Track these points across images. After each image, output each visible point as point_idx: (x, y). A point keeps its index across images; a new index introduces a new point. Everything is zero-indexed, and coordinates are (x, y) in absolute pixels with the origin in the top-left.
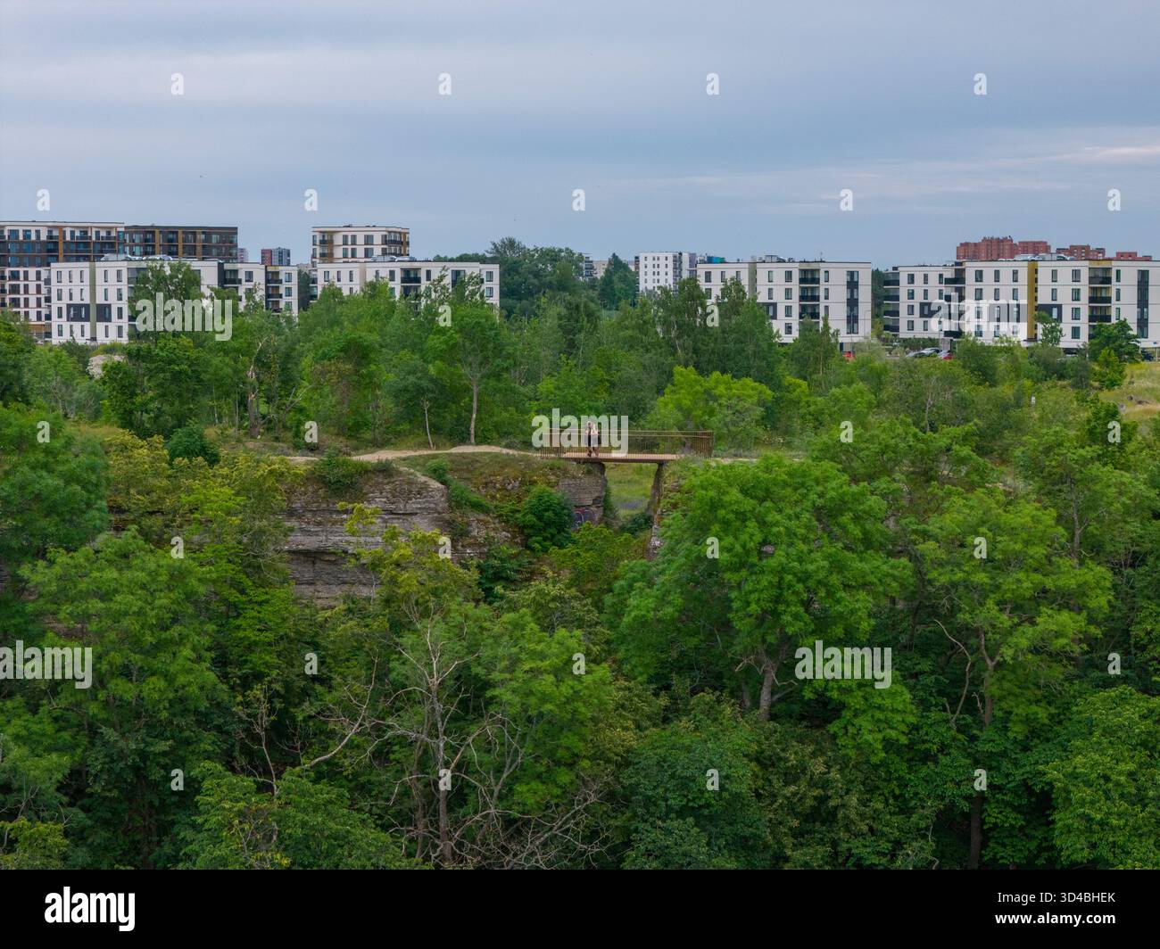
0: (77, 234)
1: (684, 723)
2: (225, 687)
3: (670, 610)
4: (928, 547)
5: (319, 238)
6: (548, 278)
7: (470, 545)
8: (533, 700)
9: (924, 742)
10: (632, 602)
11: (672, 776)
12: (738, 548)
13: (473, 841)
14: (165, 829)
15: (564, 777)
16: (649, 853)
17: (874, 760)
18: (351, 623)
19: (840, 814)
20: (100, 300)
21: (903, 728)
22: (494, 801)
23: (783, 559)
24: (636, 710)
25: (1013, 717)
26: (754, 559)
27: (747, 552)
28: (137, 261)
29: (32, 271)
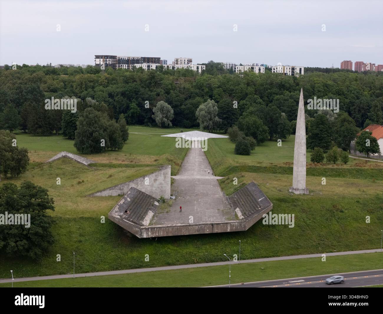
5: (176, 60)
28: (148, 64)
29: (125, 65)
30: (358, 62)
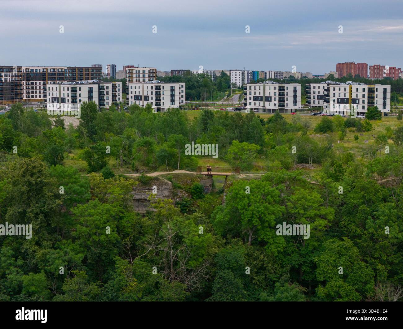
0: (52, 70)
1: (229, 246)
2: (120, 237)
3: (227, 219)
4: (289, 204)
5: (128, 71)
6: (201, 83)
7: (178, 198)
8: (193, 242)
9: (288, 251)
10: (218, 216)
11: (226, 260)
12: (243, 205)
13: (179, 275)
14: (105, 271)
15: (201, 260)
16: (220, 278)
17: (275, 255)
18: (150, 222)
19: (267, 268)
20: (62, 96)
21: (282, 248)
22: (184, 265)
23: (253, 208)
24: (218, 243)
25: (310, 245)
26: (247, 207)
27: (245, 205)
28: (73, 84)
29: (38, 82)
30: (360, 63)
